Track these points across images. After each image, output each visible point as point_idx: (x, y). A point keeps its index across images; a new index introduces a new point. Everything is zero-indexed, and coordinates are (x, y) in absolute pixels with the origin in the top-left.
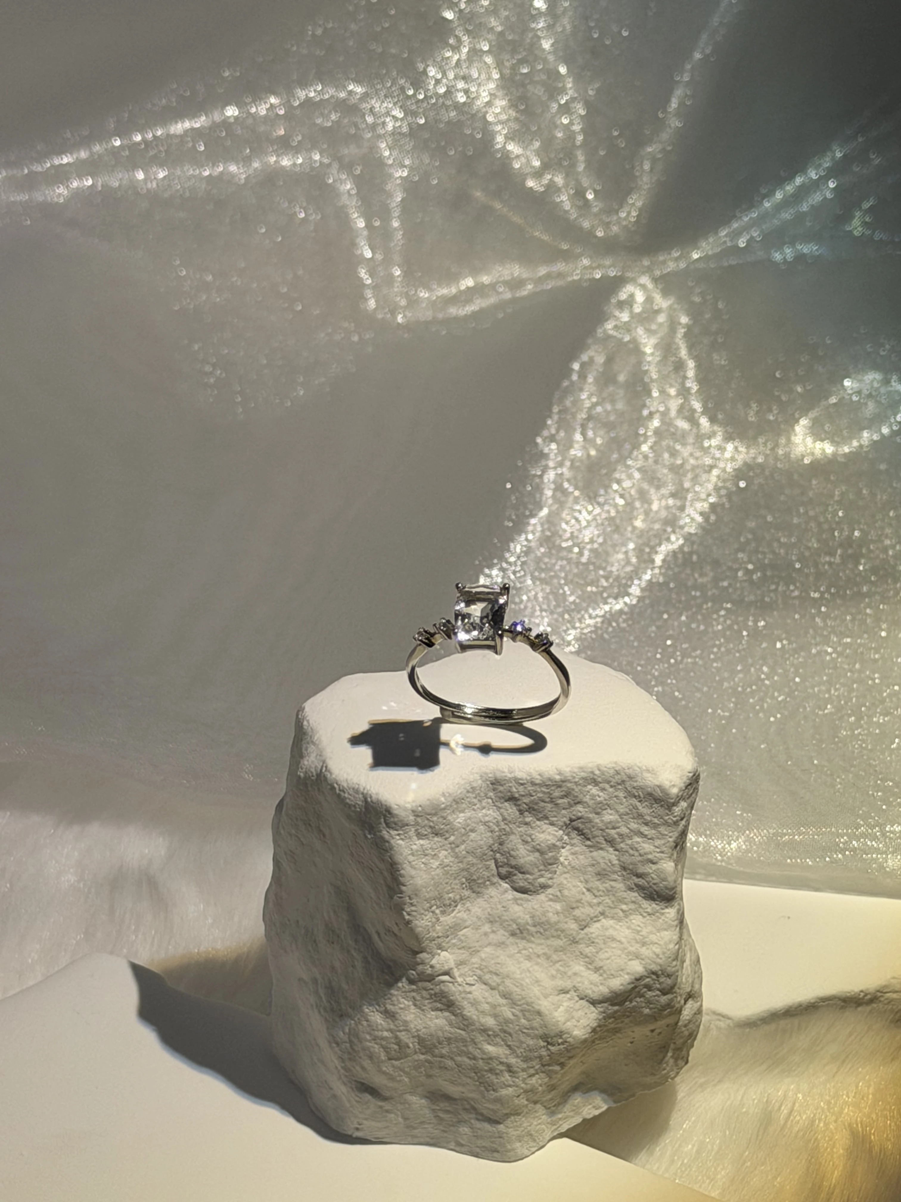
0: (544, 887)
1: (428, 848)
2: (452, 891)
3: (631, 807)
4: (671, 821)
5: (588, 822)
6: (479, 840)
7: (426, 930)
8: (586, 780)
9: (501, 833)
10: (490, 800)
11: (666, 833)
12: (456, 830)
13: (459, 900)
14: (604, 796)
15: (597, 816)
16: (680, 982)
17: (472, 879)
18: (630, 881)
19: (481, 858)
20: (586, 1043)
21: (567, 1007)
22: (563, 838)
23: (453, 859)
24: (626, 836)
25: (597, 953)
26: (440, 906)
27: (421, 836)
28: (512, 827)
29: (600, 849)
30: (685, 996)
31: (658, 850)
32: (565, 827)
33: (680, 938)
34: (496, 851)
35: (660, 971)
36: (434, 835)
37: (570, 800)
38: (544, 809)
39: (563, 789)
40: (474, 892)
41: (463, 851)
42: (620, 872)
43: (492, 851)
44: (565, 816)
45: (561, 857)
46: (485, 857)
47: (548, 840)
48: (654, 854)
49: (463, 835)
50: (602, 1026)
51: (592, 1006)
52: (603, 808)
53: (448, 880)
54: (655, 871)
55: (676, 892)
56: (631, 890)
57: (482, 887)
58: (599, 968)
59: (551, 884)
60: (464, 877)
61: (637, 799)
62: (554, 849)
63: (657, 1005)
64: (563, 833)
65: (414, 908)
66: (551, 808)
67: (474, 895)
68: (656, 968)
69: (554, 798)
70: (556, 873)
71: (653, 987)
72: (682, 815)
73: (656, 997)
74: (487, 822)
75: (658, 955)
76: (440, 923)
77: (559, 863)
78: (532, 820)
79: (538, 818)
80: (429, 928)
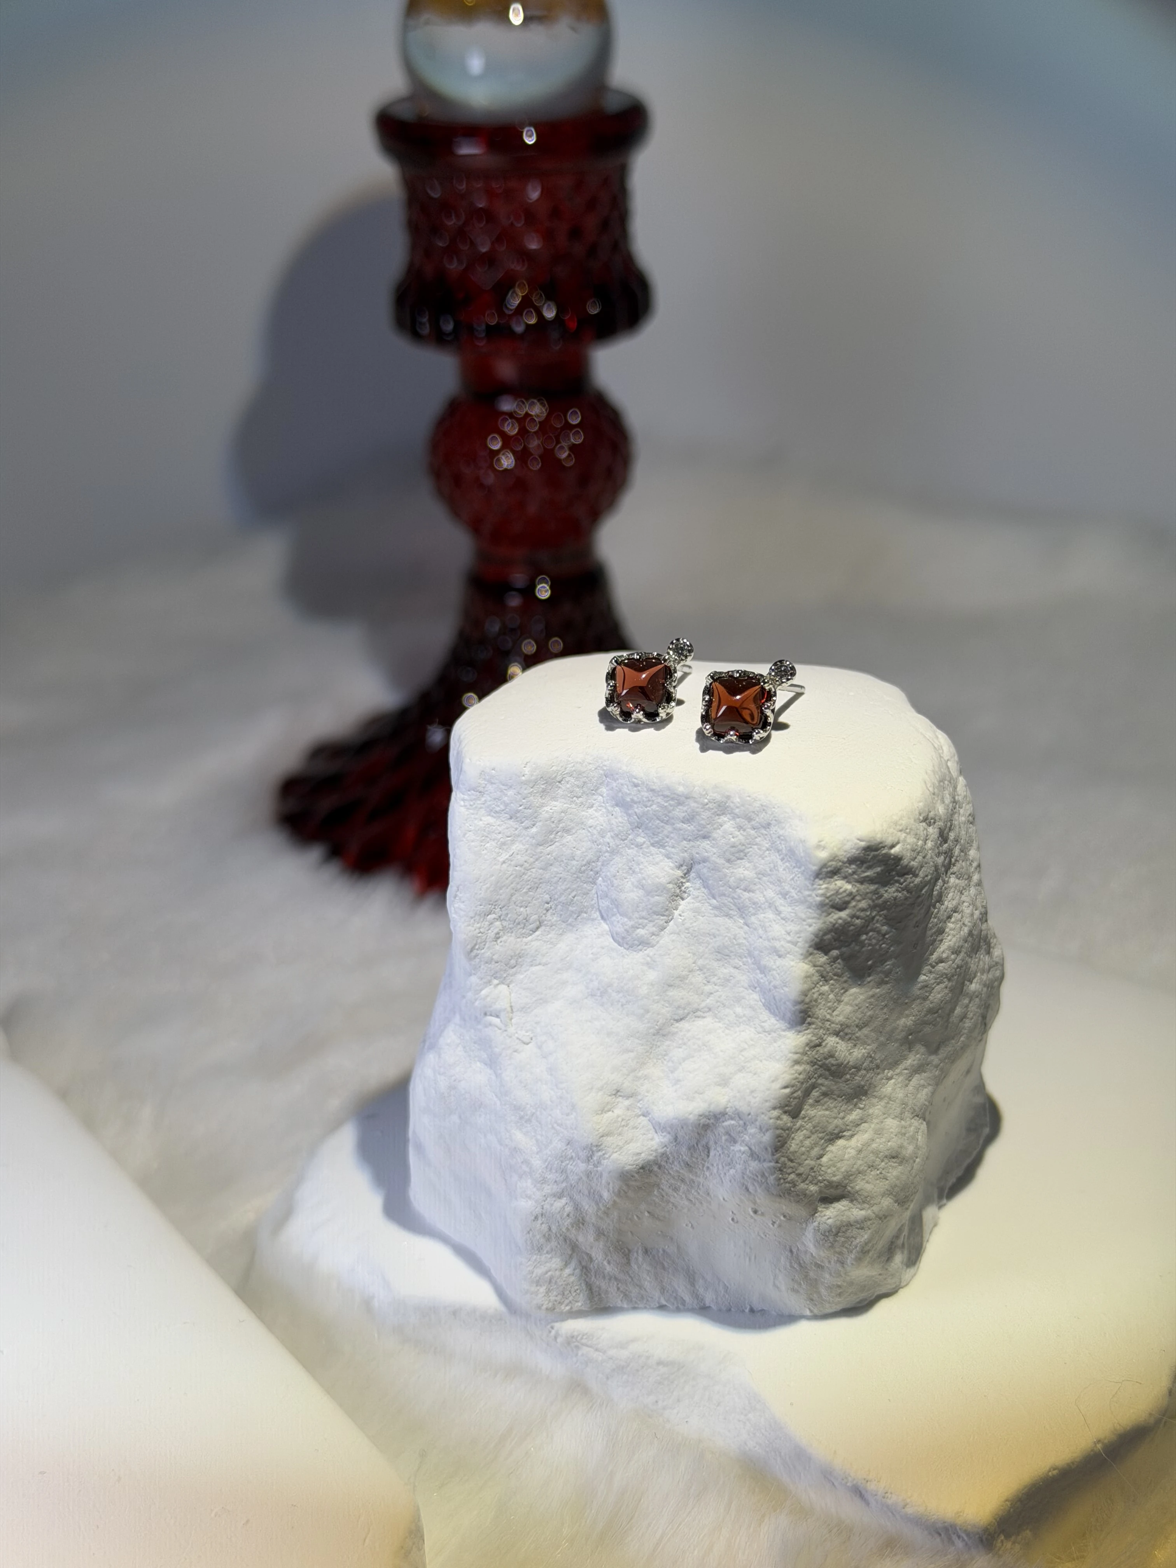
1: (497, 832)
2: (526, 905)
3: (772, 865)
4: (811, 900)
5: (715, 869)
6: (574, 848)
7: (475, 942)
8: (719, 806)
9: (604, 848)
10: (601, 797)
11: (803, 916)
12: (540, 821)
13: (538, 923)
14: (741, 837)
15: (727, 864)
16: (796, 1152)
17: (560, 900)
18: (754, 975)
19: (575, 876)
20: (633, 1179)
21: (618, 1116)
22: (682, 883)
23: (532, 860)
24: (759, 907)
25: (684, 1060)
26: (502, 918)
27: (491, 812)
28: (618, 844)
29: (726, 916)
30: (823, 1184)
31: (789, 938)
32: (685, 867)
33: (802, 1083)
34: (597, 873)
35: (750, 1117)
36: (509, 817)
37: (694, 829)
38: (660, 830)
39: (685, 809)
40: (564, 922)
41: (548, 855)
42: (745, 957)
43: (592, 870)
44: (686, 851)
45: (676, 909)
46: (581, 875)
47: (657, 877)
48: (782, 943)
49: (551, 832)
50: (665, 1167)
51: (654, 1130)
52: (737, 855)
53: (519, 887)
54: (778, 967)
55: (810, 1013)
56: (754, 989)
57: (576, 919)
58: (678, 1081)
59: (654, 942)
60: (547, 893)
61: (779, 855)
62: (662, 892)
63: (745, 1169)
64: (682, 874)
65: (462, 906)
66: (669, 832)
67: (564, 925)
68: (744, 1109)
69: (673, 818)
70: (663, 929)
71: (739, 1137)
72: (835, 900)
73: (744, 1155)
74: (590, 827)
75: (752, 1092)
76: (501, 942)
77: (671, 917)
78: (644, 843)
79: (652, 841)
80: (479, 941)
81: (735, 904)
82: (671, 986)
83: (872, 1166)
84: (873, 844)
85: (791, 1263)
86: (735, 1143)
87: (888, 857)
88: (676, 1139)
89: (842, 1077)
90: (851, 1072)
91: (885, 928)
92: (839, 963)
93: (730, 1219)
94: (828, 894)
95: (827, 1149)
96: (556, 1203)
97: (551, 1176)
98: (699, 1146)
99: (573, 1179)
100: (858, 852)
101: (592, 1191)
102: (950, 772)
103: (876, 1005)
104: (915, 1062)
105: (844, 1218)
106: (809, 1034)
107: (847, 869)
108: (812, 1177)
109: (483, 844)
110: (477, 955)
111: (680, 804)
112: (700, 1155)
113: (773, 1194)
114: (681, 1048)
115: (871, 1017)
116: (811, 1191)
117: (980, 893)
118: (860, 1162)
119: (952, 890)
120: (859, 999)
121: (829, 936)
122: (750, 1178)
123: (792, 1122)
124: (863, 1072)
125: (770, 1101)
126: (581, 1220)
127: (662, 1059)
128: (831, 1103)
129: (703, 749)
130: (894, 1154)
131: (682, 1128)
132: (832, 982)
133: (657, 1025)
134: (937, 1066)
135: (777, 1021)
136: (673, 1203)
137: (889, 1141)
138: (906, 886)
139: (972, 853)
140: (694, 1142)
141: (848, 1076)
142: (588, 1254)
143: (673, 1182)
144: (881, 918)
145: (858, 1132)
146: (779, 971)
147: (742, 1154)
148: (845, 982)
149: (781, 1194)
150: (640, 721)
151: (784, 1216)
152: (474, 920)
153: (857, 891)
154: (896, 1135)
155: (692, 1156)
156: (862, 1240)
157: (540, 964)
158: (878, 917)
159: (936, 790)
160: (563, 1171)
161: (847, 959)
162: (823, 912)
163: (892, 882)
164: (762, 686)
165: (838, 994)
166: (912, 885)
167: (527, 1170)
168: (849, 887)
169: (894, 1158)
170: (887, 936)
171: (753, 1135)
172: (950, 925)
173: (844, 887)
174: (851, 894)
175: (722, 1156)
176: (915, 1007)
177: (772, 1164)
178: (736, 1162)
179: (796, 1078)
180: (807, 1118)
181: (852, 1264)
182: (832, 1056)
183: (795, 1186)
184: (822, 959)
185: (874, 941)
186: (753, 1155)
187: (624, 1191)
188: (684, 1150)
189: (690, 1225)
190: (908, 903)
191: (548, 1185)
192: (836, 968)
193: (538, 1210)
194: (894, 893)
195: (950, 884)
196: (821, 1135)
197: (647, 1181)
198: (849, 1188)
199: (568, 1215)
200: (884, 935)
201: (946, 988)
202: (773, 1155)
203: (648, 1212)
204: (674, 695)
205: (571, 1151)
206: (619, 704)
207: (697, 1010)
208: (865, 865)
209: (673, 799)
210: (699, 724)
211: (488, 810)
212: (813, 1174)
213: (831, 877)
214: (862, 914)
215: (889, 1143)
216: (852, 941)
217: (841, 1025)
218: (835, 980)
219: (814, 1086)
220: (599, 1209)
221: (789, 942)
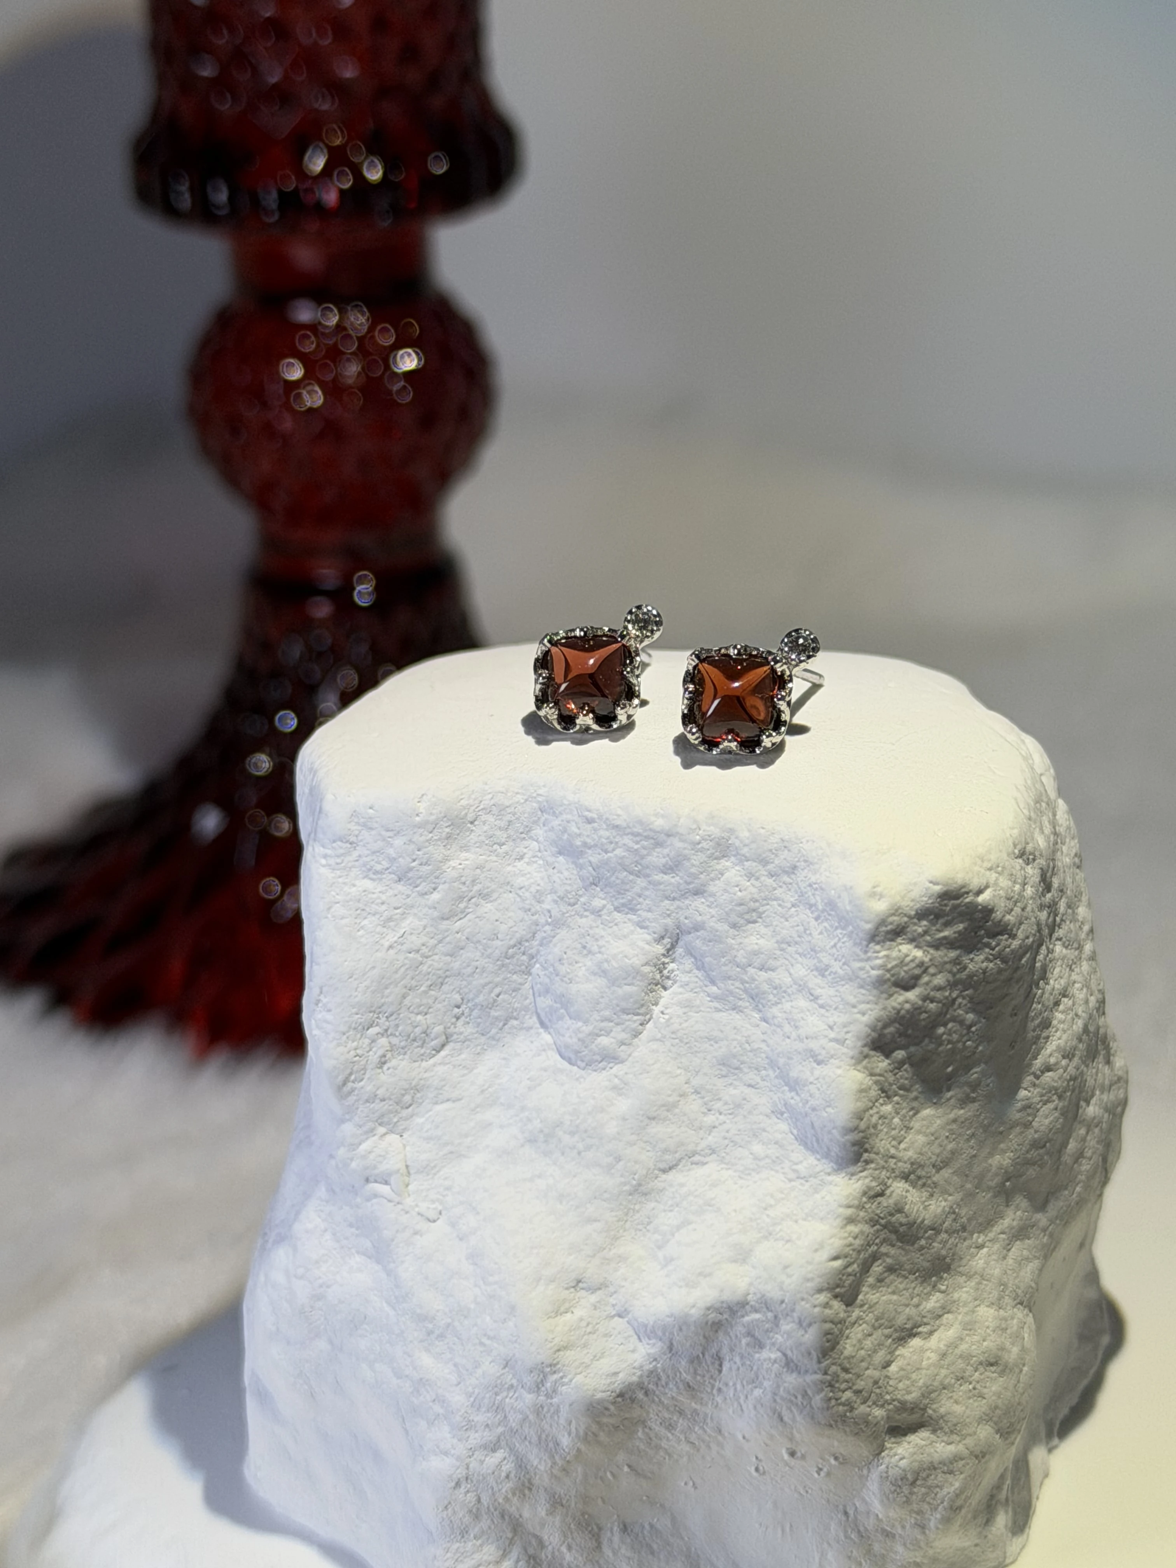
0: (609, 1058)
1: (379, 901)
2: (425, 1010)
3: (801, 928)
4: (865, 976)
5: (716, 939)
6: (497, 921)
7: (348, 1071)
8: (719, 844)
9: (542, 920)
10: (535, 843)
11: (852, 1000)
12: (445, 882)
13: (444, 1037)
14: (754, 890)
15: (732, 932)
16: (853, 1357)
17: (477, 1001)
18: (779, 1095)
19: (499, 963)
20: (607, 1413)
21: (581, 1320)
22: (664, 964)
23: (433, 942)
24: (785, 992)
25: (679, 1228)
26: (389, 1033)
27: (370, 872)
28: (565, 911)
29: (734, 1009)
30: (891, 1407)
31: (832, 1035)
32: (669, 940)
33: (859, 1252)
34: (533, 958)
35: (784, 1305)
36: (396, 878)
37: (681, 881)
38: (628, 887)
39: (666, 851)
40: (483, 1034)
41: (458, 933)
42: (765, 1069)
43: (524, 954)
44: (669, 916)
45: (656, 1004)
46: (507, 961)
47: (626, 957)
48: (823, 1042)
49: (461, 898)
50: (655, 1392)
51: (636, 1337)
52: (747, 917)
53: (414, 983)
54: (817, 1079)
55: (867, 1146)
56: (779, 1116)
57: (501, 1029)
58: (669, 1260)
59: (623, 1055)
60: (459, 992)
61: (812, 913)
62: (634, 978)
63: (778, 1387)
64: (663, 951)
65: (329, 1017)
66: (642, 889)
67: (483, 1039)
68: (774, 1293)
69: (648, 867)
70: (636, 1034)
71: (769, 1338)
72: (899, 973)
73: (776, 1365)
74: (521, 888)
75: (786, 1267)
76: (388, 1069)
77: (648, 1017)
78: (604, 906)
79: (616, 904)
80: (355, 1068)
81: (745, 991)
82: (654, 1119)
83: (961, 1379)
84: (952, 888)
85: (846, 1532)
86: (761, 1348)
87: (973, 906)
88: (671, 1348)
89: (913, 1244)
90: (927, 1235)
91: (970, 1017)
92: (906, 1070)
93: (753, 1470)
94: (889, 966)
95: (897, 1353)
96: (487, 1459)
97: (479, 1418)
98: (707, 1356)
99: (514, 1420)
100: (930, 901)
101: (544, 1436)
102: (1046, 791)
103: (960, 1135)
104: (1015, 1223)
105: (925, 1458)
106: (866, 1177)
107: (916, 927)
108: (877, 1394)
109: (358, 921)
110: (353, 1090)
111: (659, 844)
112: (708, 1371)
113: (819, 1423)
114: (671, 1211)
115: (953, 1152)
116: (875, 1417)
117: (1095, 972)
118: (944, 1372)
119: (1059, 963)
120: (935, 1125)
121: (891, 1029)
122: (782, 1398)
123: (845, 1312)
124: (944, 1236)
125: (812, 1280)
126: (527, 1484)
127: (644, 1230)
128: (901, 1283)
129: (687, 764)
130: (992, 1360)
131: (681, 1329)
132: (896, 1099)
133: (634, 1179)
134: (1044, 1230)
135: (819, 1160)
136: (666, 1450)
137: (984, 1340)
138: (1000, 953)
139: (1082, 911)
140: (698, 1351)
141: (923, 1242)
142: (536, 1537)
143: (667, 1415)
144: (965, 1002)
145: (939, 1327)
146: (819, 1085)
147: (773, 1364)
148: (916, 1099)
149: (832, 1422)
150: (587, 729)
151: (836, 1458)
152: (348, 1038)
153: (931, 960)
154: (994, 1331)
155: (695, 1373)
156: (953, 1489)
157: (448, 1100)
158: (960, 1000)
159: (1032, 814)
160: (498, 1408)
161: (918, 1064)
162: (882, 993)
163: (979, 946)
164: (772, 666)
165: (905, 1117)
166: (1008, 950)
167: (441, 1411)
168: (919, 954)
169: (992, 1365)
170: (973, 1029)
171: (789, 1334)
172: (1059, 1016)
173: (913, 954)
174: (921, 964)
175: (741, 1369)
176: (1014, 1138)
177: (819, 1376)
178: (764, 1378)
179: (850, 1245)
180: (867, 1306)
181: (938, 1528)
182: (900, 1211)
183: (852, 1409)
184: (882, 1064)
185: (955, 1037)
186: (789, 1365)
187: (593, 1433)
188: (683, 1363)
189: (691, 1483)
190: (1002, 978)
191: (476, 1432)
192: (901, 1077)
193: (461, 1473)
194: (983, 962)
195: (1056, 955)
196: (887, 1331)
197: (627, 1415)
198: (930, 1412)
199: (507, 1477)
200: (971, 1026)
201: (1056, 1109)
202: (819, 1362)
203: (629, 1466)
204: (637, 688)
205: (511, 1376)
206: (556, 703)
207: (694, 1153)
208: (941, 921)
209: (647, 838)
210: (678, 728)
211: (363, 869)
212: (878, 1391)
213: (892, 940)
214: (938, 995)
215: (985, 1344)
216: (925, 1036)
217: (912, 1164)
218: (901, 1096)
219: (875, 1257)
220: (555, 1463)
221: (831, 1040)
